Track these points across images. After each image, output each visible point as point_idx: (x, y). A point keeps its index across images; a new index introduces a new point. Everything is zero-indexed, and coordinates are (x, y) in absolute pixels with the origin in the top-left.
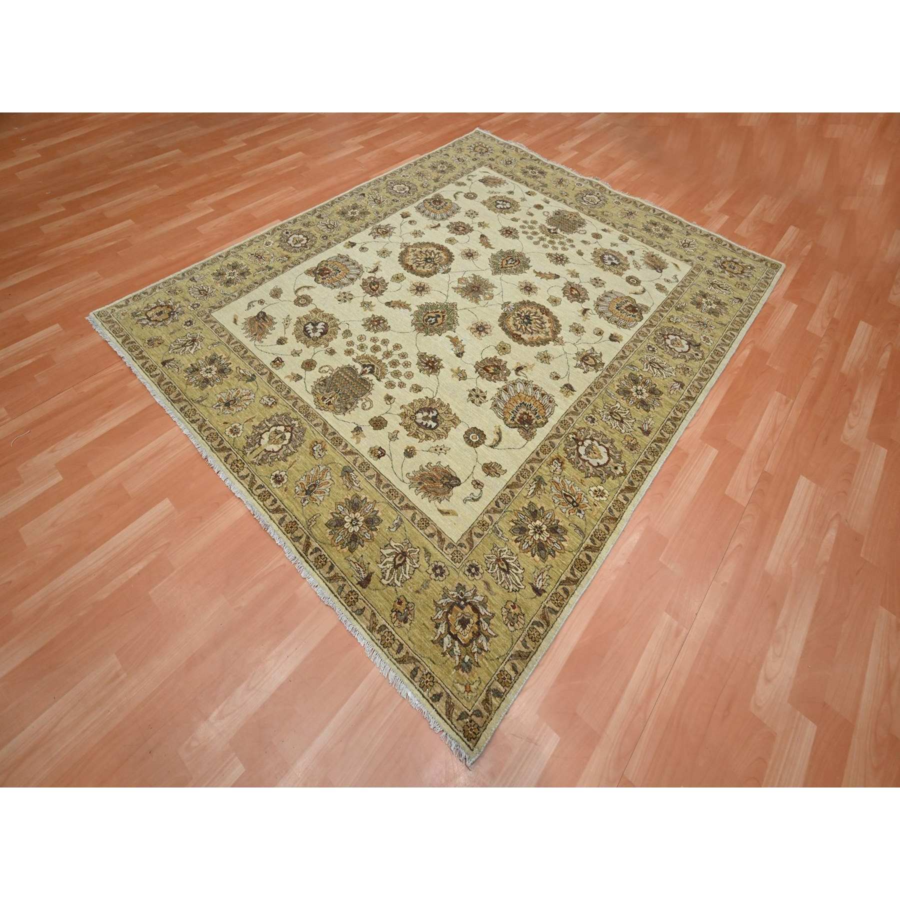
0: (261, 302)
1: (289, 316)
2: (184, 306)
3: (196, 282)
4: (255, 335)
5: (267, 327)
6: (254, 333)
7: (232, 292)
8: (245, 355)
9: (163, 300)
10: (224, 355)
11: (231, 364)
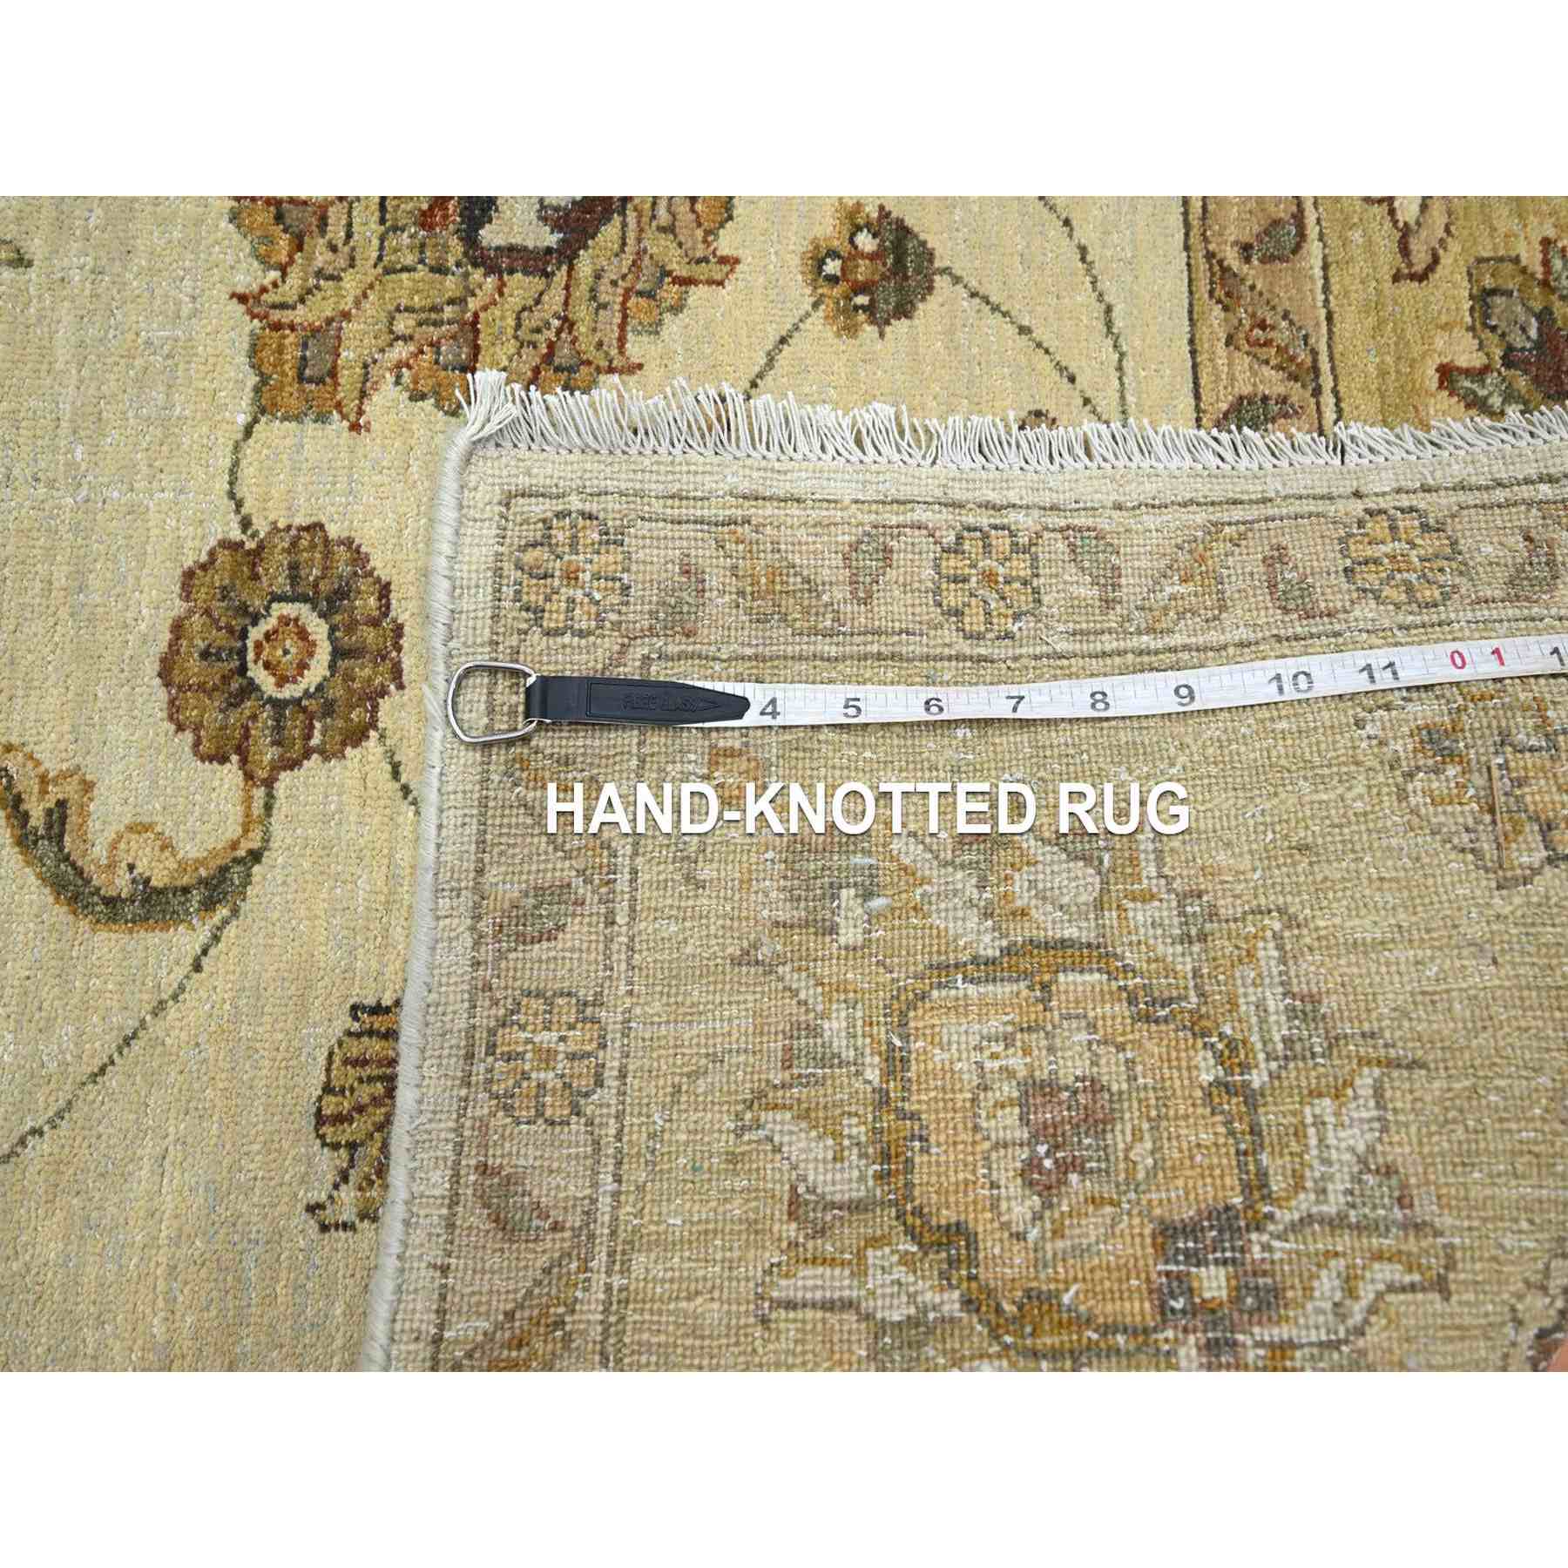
8: (1272, 382)
11: (1447, 374)
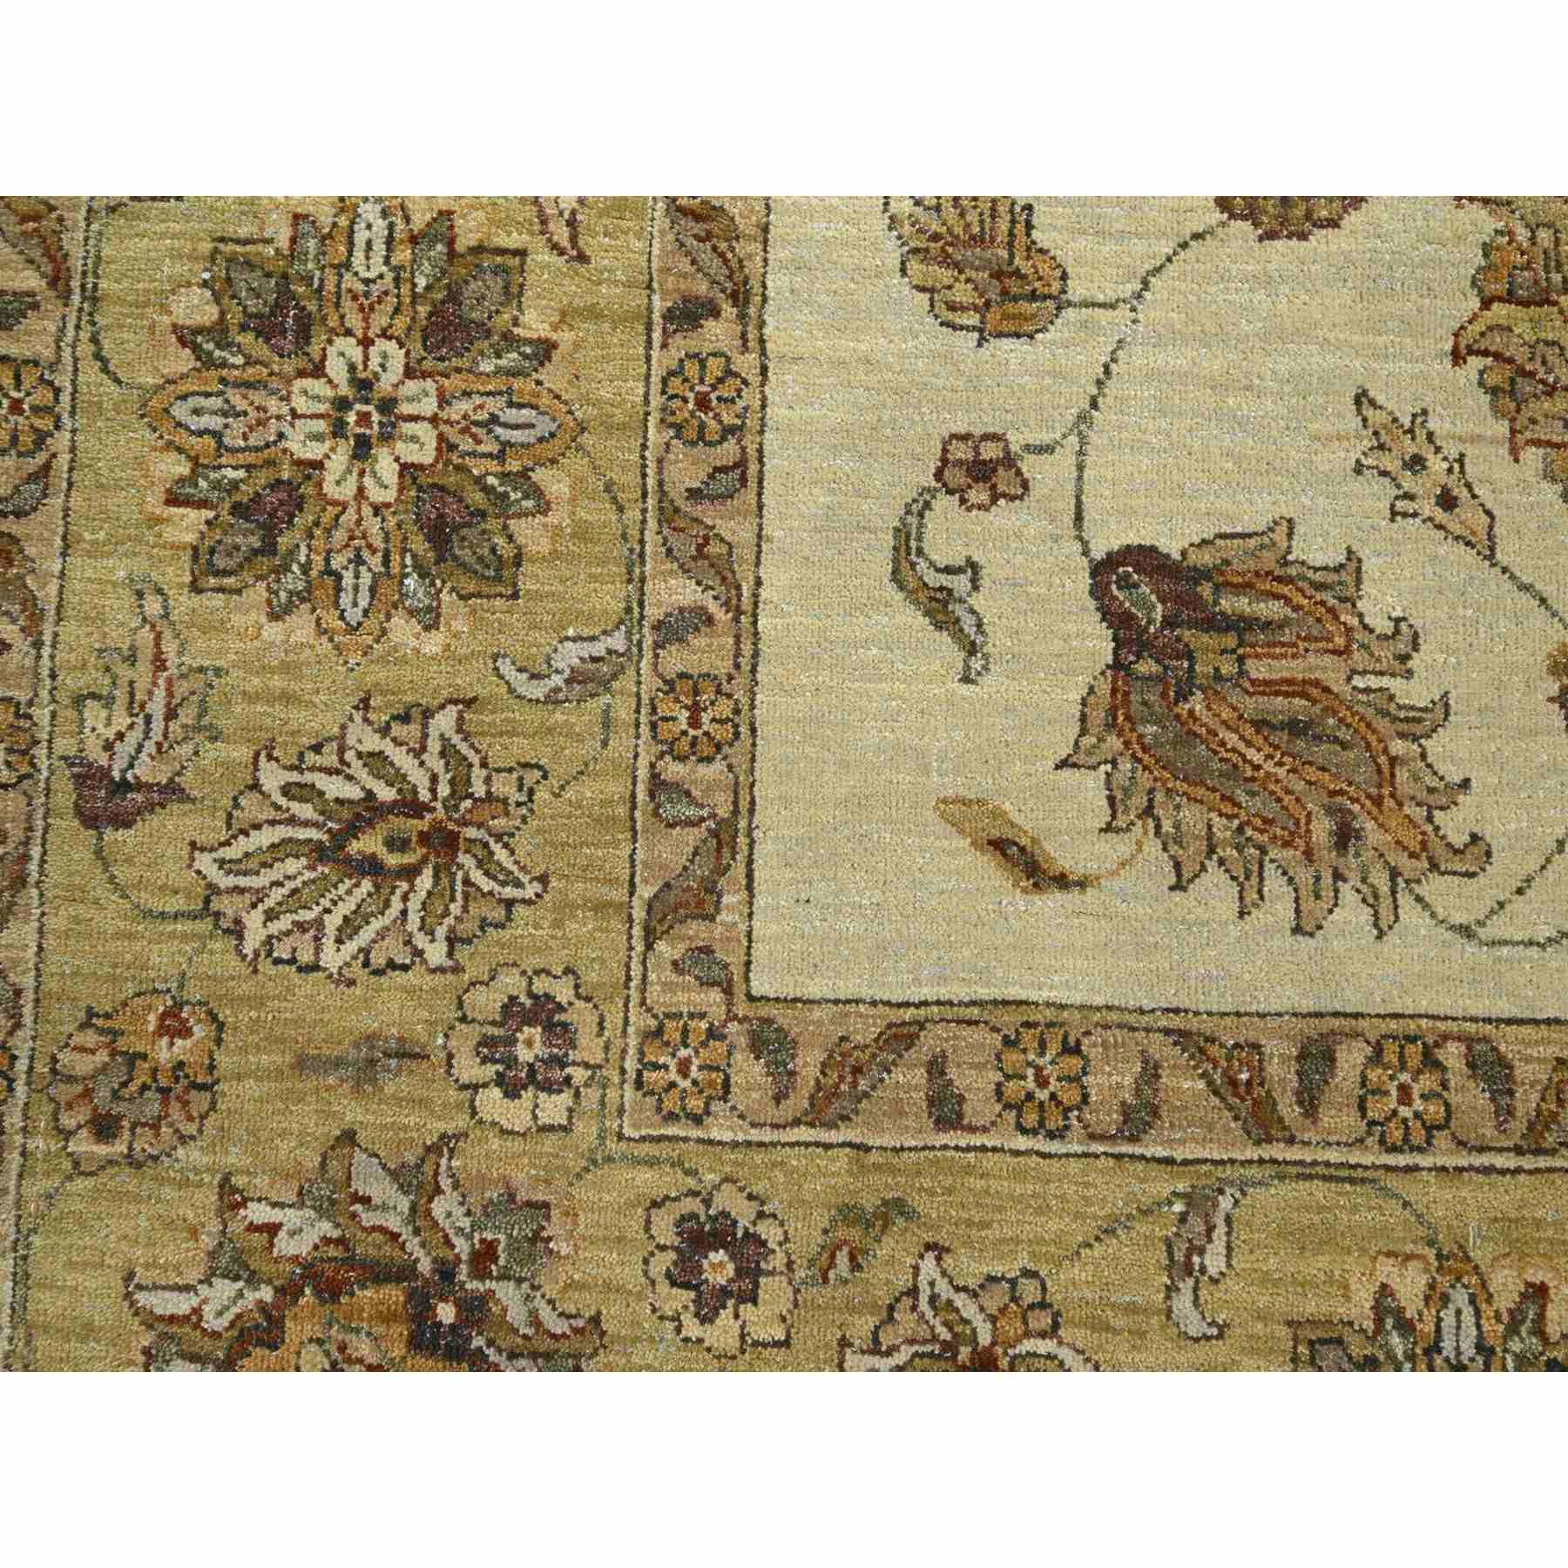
0: (981, 471)
1: (1362, 399)
2: (445, 1144)
3: (172, 791)
4: (1345, 836)
5: (1330, 671)
6: (1322, 829)
7: (610, 598)
9: (188, 1257)
10: (1387, 1270)
